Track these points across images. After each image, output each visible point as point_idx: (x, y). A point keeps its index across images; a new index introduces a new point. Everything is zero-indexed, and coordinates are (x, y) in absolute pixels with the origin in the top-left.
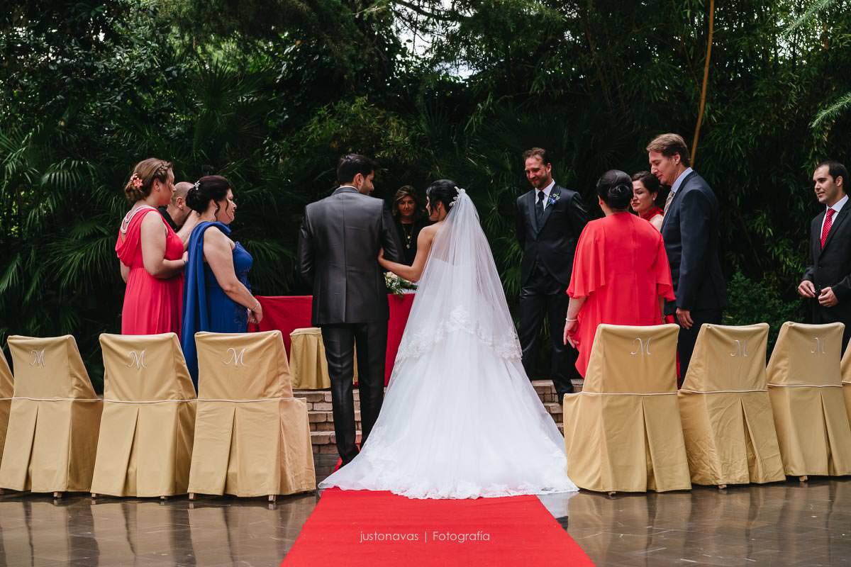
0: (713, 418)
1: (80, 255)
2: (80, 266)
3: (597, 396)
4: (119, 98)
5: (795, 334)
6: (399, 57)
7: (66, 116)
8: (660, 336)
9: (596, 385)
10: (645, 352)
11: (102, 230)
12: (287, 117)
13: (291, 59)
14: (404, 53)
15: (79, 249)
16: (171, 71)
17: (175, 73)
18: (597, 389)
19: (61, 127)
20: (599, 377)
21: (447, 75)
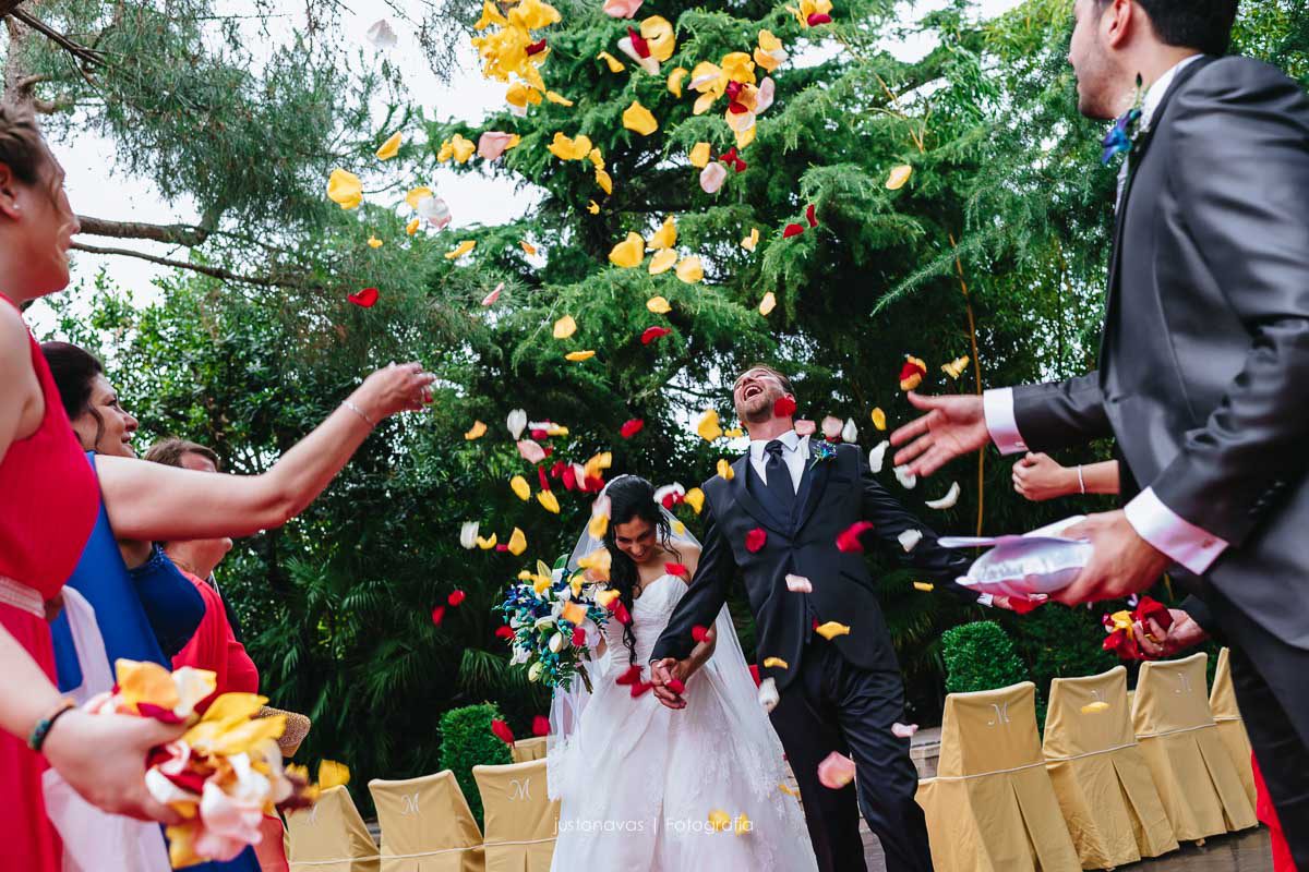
0: (1085, 789)
1: (385, 675)
2: (386, 685)
3: (959, 781)
4: (404, 516)
5: (1157, 673)
6: (678, 438)
7: (364, 539)
8: (1016, 697)
9: (956, 767)
10: (1003, 719)
11: (405, 646)
12: (576, 509)
13: (575, 454)
14: (682, 433)
15: (383, 669)
16: (457, 482)
17: (462, 483)
18: (959, 771)
19: (359, 551)
20: (958, 757)
21: (726, 449)
